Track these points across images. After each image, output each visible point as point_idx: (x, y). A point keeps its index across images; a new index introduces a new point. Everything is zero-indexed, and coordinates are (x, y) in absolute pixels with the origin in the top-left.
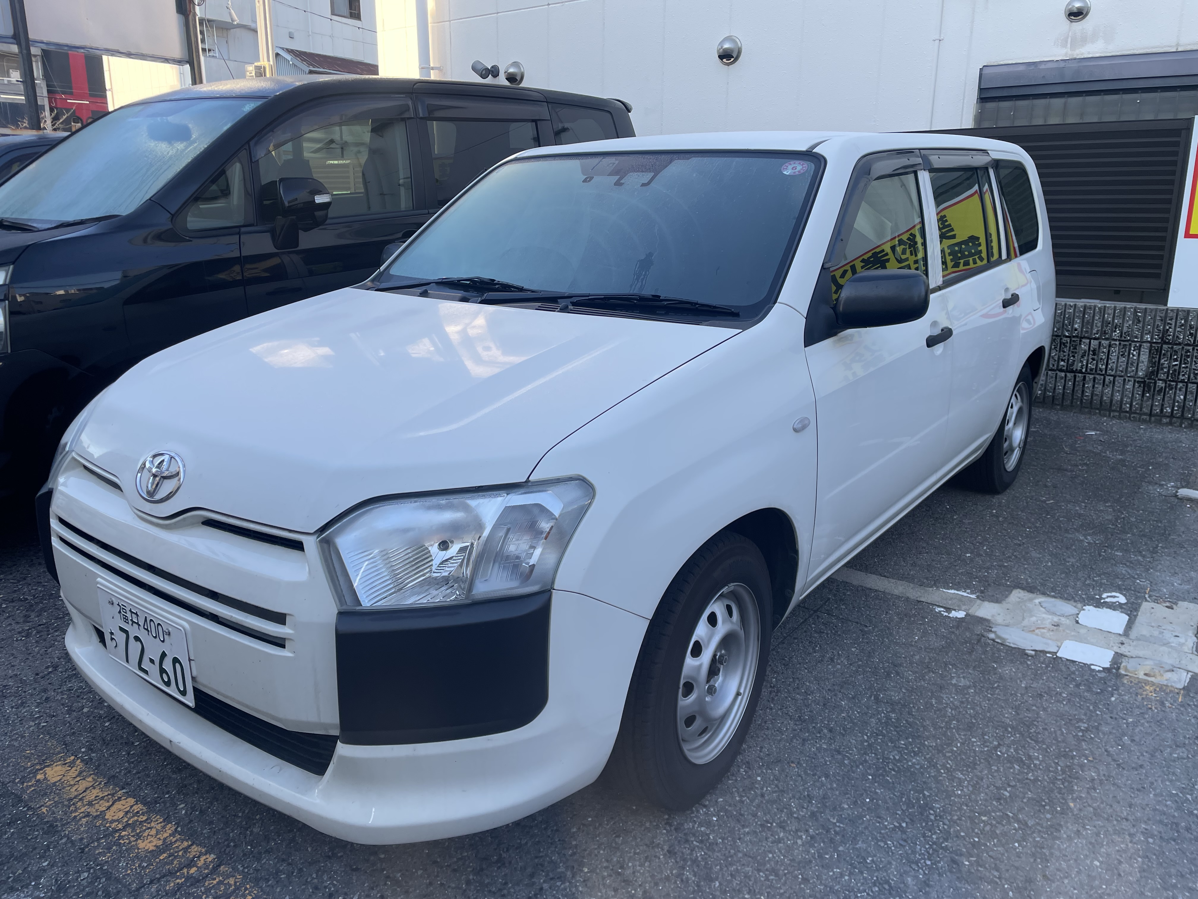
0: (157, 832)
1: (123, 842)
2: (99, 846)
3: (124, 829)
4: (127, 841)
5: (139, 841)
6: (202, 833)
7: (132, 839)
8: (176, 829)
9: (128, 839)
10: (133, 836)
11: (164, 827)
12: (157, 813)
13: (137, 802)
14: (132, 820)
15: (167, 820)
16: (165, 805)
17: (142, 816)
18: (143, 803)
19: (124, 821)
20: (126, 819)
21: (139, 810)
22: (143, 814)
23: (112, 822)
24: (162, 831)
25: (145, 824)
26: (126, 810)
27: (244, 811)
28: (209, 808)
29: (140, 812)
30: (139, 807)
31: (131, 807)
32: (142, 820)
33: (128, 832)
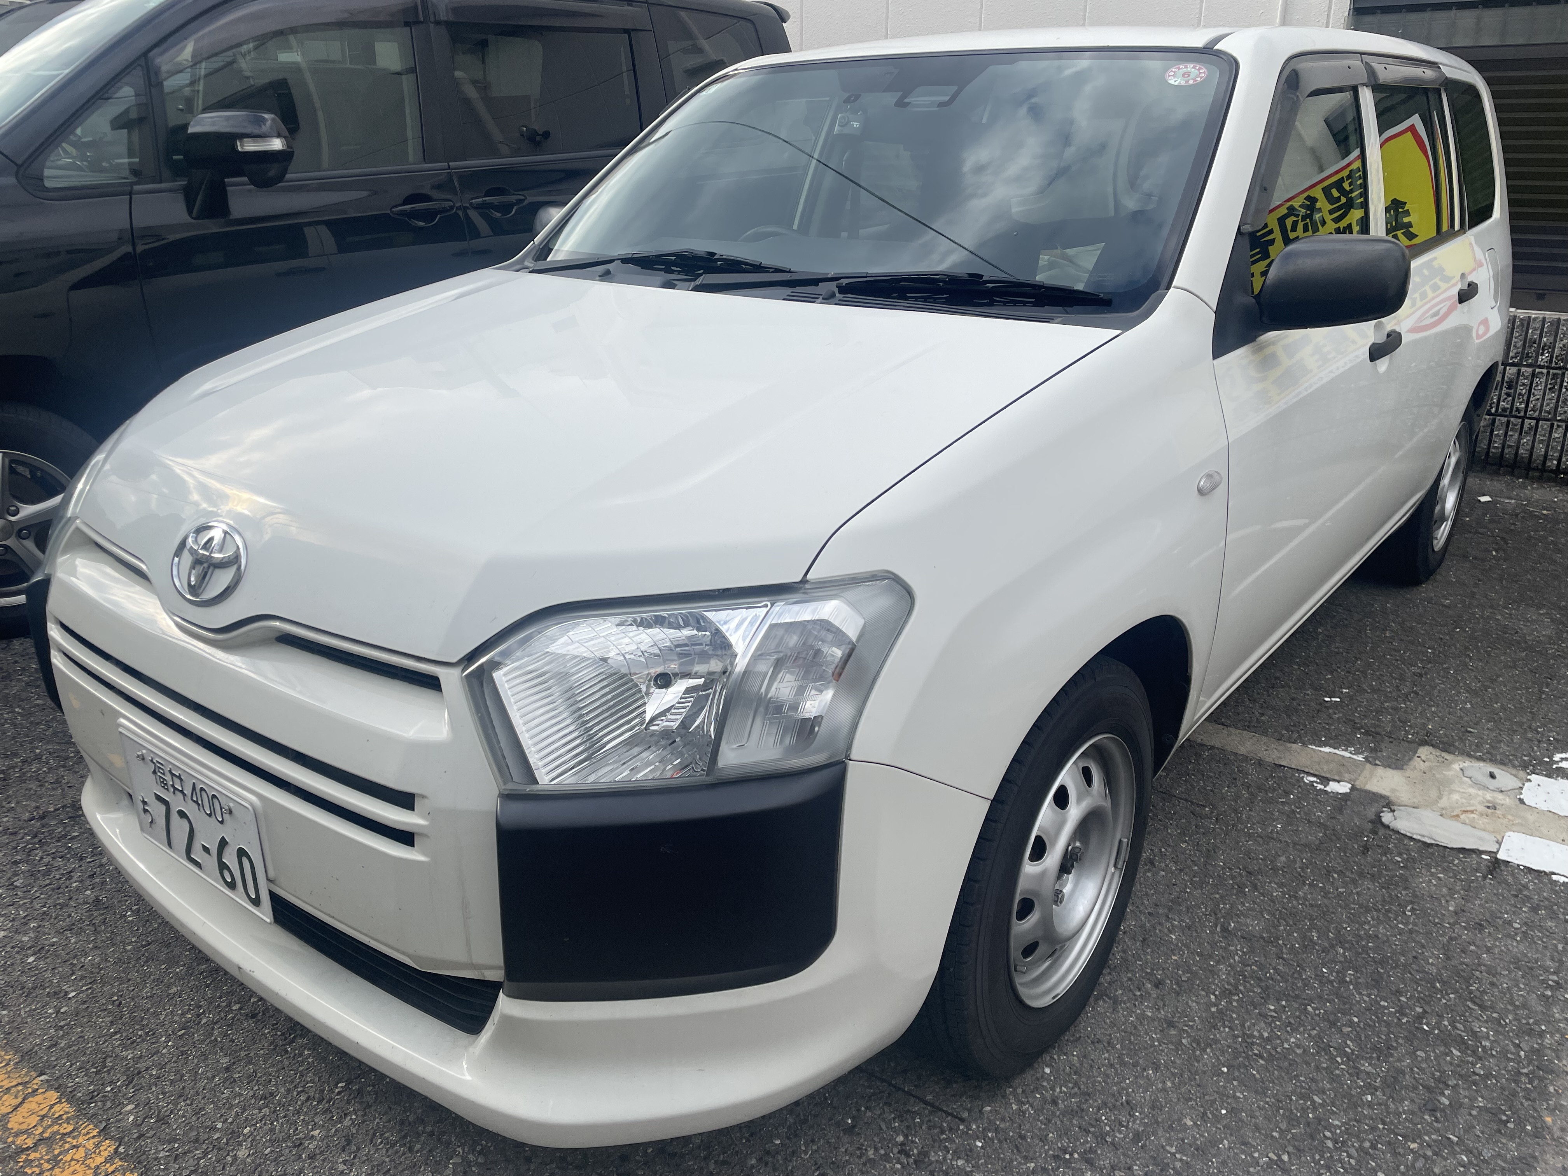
0: (86, 1155)
3: (35, 1147)
4: (38, 1170)
7: (46, 1165)
8: (116, 1150)
9: (40, 1165)
10: (48, 1161)
11: (97, 1146)
12: (91, 1118)
13: (60, 1098)
14: (49, 1131)
15: (104, 1132)
16: (104, 1105)
17: (65, 1125)
18: (69, 1101)
19: (37, 1132)
20: (40, 1130)
21: (61, 1113)
22: (68, 1121)
23: (17, 1135)
24: (95, 1152)
25: (68, 1140)
26: (42, 1113)
27: (227, 1119)
28: (171, 1113)
29: (64, 1117)
30: (62, 1108)
31: (52, 1106)
32: (65, 1131)
33: (41, 1153)
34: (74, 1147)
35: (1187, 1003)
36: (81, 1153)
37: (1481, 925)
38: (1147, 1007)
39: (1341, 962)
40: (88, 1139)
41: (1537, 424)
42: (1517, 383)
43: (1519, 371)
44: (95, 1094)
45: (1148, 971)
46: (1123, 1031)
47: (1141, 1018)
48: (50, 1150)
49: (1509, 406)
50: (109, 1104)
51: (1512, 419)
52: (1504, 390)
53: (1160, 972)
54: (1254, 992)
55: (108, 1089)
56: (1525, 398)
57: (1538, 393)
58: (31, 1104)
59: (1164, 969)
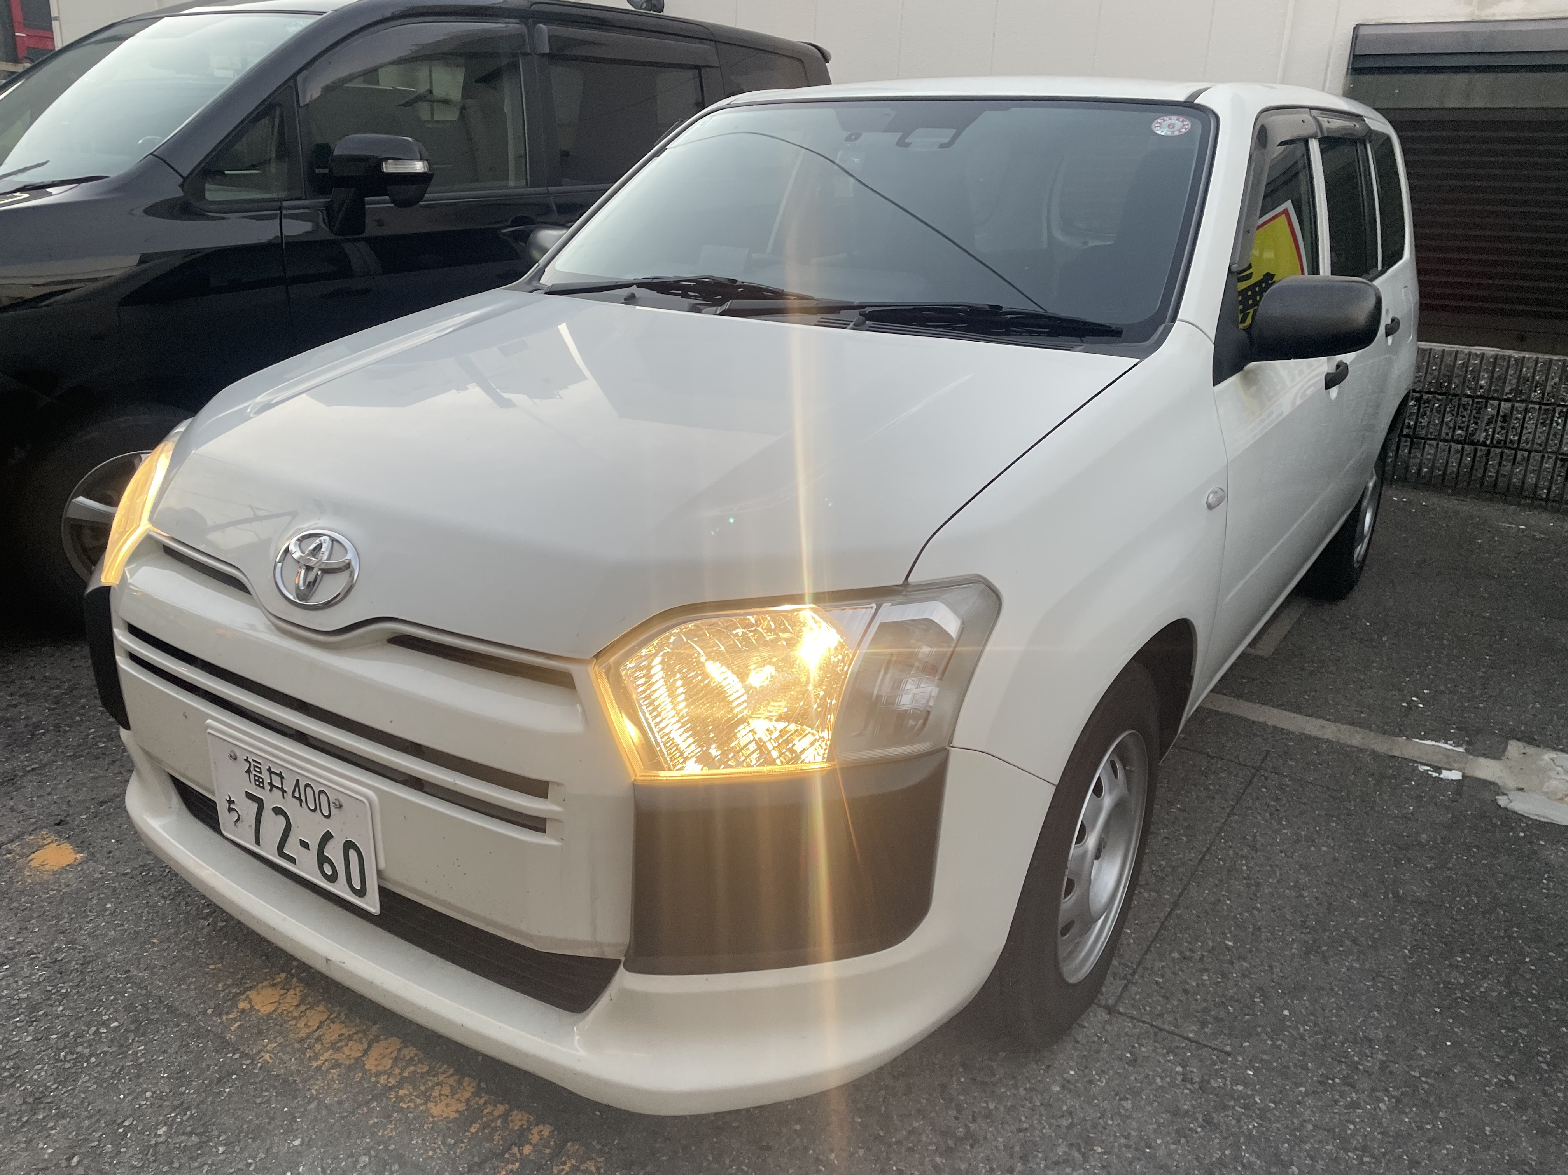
41: (1529, 457)
42: (1511, 418)
43: (1513, 407)
49: (1503, 438)
51: (1506, 451)
52: (1499, 424)
57: (1530, 425)
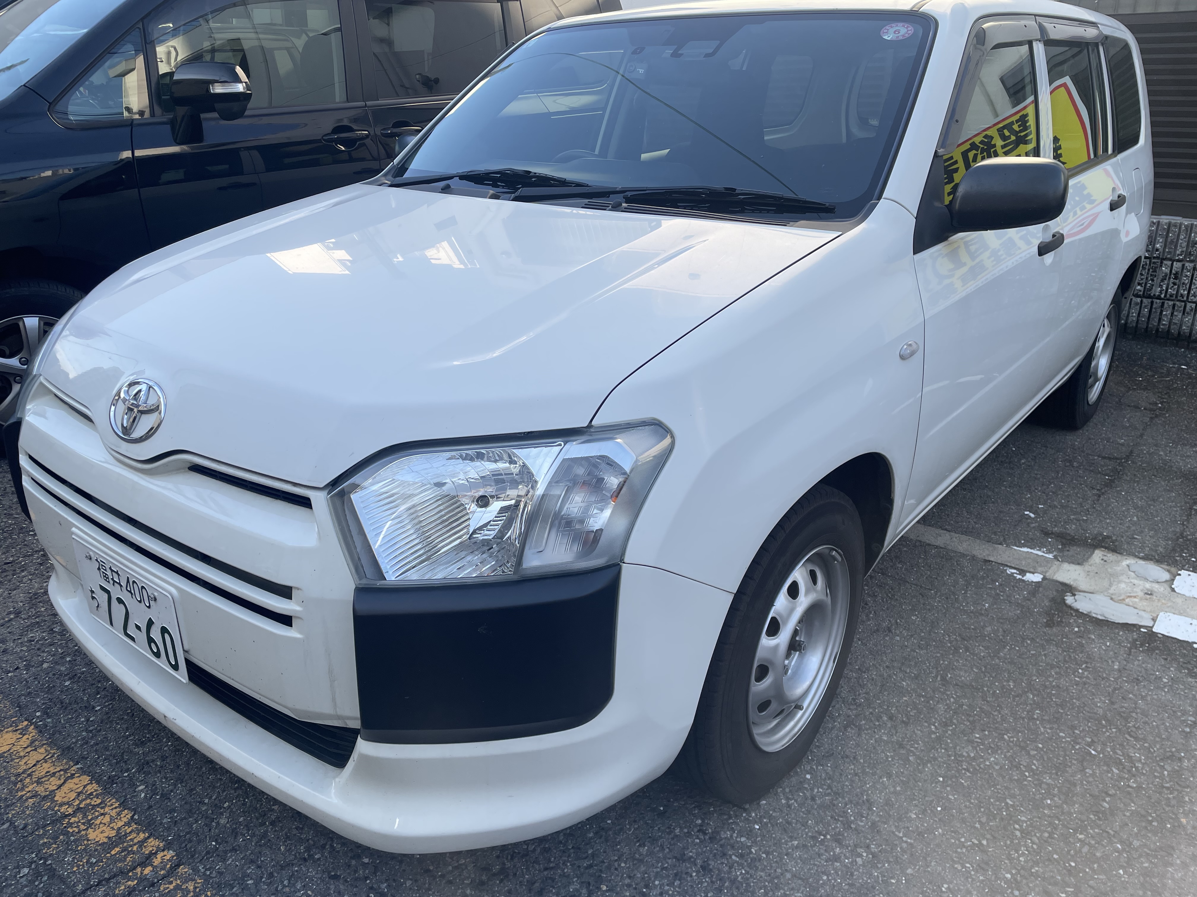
0: (111, 819)
1: (71, 831)
2: (44, 834)
3: (74, 814)
4: (76, 830)
5: (90, 830)
6: (161, 824)
7: (83, 827)
8: (132, 817)
9: (78, 827)
10: (83, 824)
11: (119, 814)
12: (113, 795)
13: (91, 780)
14: (84, 803)
15: (123, 805)
16: (123, 786)
17: (95, 799)
18: (98, 783)
19: (75, 804)
20: (77, 802)
21: (93, 790)
22: (97, 796)
23: (61, 805)
24: (117, 818)
25: (98, 809)
26: (79, 790)
27: (211, 797)
28: (172, 791)
29: (94, 794)
30: (93, 787)
31: (85, 786)
32: (95, 803)
33: (78, 818)
34: (102, 814)
35: (914, 731)
36: (107, 819)
37: (1138, 680)
38: (884, 733)
39: (1031, 704)
40: (112, 809)
44: (116, 778)
45: (885, 707)
46: (866, 750)
47: (879, 741)
48: (85, 816)
50: (126, 785)
53: (894, 709)
54: (964, 724)
55: (126, 774)
56: (1188, 287)
58: (70, 784)
59: (897, 707)
